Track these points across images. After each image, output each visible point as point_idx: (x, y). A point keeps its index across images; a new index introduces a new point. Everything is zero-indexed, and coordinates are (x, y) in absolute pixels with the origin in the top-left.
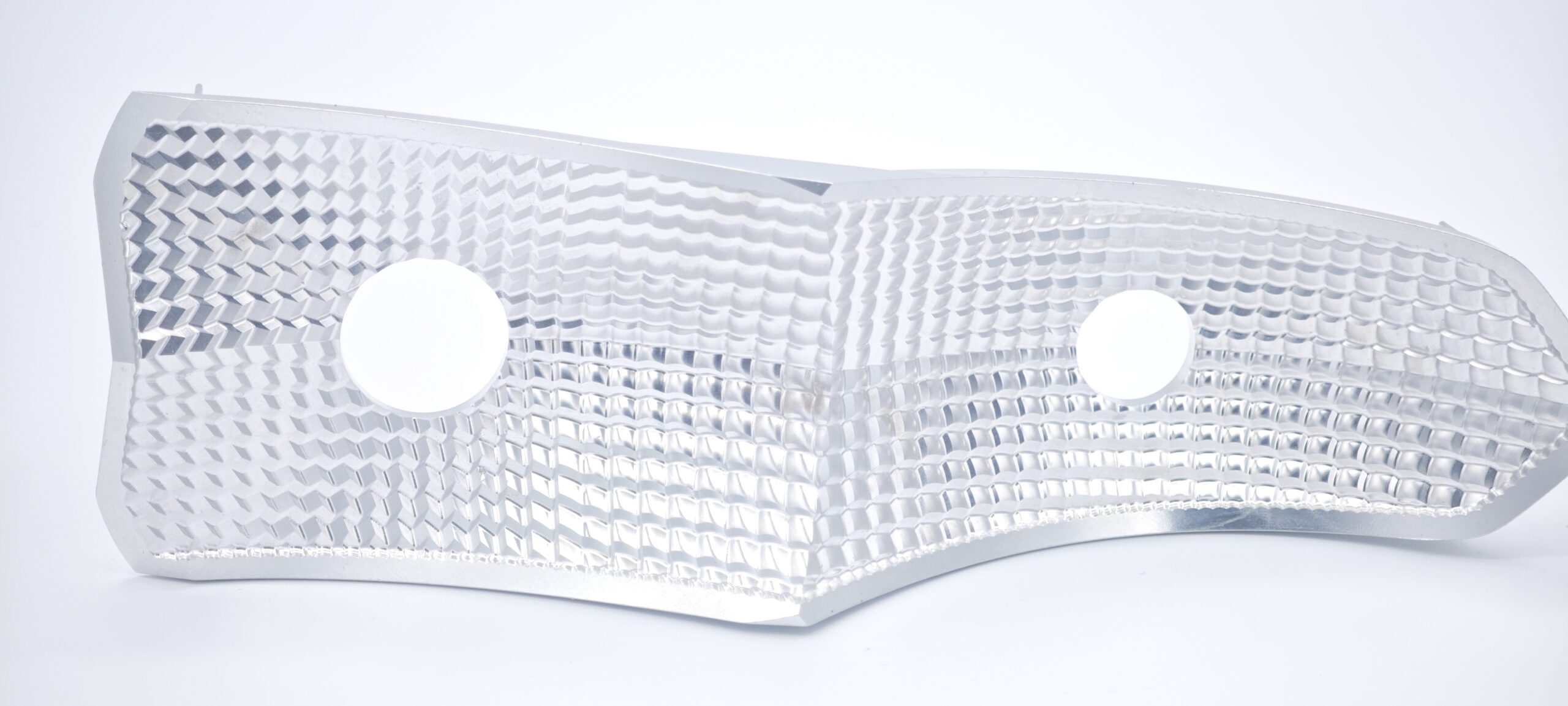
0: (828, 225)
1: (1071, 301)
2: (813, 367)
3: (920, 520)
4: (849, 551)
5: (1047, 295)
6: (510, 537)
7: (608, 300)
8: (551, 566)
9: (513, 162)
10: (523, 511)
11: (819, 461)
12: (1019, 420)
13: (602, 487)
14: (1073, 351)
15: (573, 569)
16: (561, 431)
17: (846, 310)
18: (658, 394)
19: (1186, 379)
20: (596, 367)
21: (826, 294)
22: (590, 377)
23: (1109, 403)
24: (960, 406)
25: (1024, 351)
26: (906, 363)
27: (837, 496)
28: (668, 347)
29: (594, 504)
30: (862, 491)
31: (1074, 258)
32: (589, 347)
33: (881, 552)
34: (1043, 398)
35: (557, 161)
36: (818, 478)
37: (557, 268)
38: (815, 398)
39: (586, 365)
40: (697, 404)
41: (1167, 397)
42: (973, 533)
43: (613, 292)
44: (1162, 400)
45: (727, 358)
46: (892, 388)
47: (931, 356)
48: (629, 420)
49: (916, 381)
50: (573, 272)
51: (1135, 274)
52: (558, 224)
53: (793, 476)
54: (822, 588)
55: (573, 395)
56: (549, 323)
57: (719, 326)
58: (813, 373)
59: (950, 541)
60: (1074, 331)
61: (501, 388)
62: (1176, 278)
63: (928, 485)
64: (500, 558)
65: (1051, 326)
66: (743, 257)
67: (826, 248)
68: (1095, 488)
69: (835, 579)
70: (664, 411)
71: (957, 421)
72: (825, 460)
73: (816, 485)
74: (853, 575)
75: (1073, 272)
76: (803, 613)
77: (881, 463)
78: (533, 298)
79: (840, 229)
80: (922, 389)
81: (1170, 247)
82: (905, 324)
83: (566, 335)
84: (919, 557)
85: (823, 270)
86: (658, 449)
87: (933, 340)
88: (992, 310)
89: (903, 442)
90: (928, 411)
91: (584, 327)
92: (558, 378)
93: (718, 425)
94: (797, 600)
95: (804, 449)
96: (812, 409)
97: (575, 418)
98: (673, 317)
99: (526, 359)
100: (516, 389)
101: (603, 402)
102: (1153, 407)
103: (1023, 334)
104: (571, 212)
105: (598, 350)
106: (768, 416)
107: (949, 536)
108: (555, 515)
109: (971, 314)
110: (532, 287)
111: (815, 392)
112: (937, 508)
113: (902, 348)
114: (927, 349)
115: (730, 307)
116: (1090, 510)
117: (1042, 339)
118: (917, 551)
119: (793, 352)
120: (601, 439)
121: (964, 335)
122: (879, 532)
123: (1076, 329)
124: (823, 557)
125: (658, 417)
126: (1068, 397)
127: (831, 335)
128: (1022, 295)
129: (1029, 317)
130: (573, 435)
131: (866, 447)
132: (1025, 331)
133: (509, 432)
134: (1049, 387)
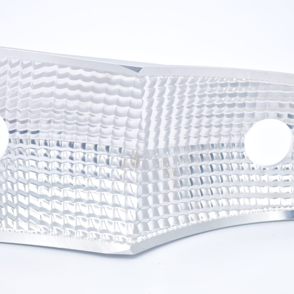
0: (141, 86)
1: (242, 124)
2: (135, 148)
3: (180, 213)
4: (151, 225)
5: (232, 121)
6: (9, 221)
7: (49, 122)
8: (26, 232)
9: (10, 62)
10: (15, 210)
11: (138, 187)
12: (221, 173)
13: (48, 200)
14: (243, 145)
15: (36, 233)
16: (30, 177)
17: (149, 123)
18: (71, 161)
19: (290, 157)
20: (45, 150)
21: (141, 117)
22: (43, 155)
23: (258, 167)
24: (196, 166)
25: (223, 145)
26: (174, 148)
27: (146, 202)
28: (75, 142)
29: (44, 207)
30: (156, 201)
31: (243, 105)
32: (42, 142)
33: (164, 226)
34: (231, 164)
35: (29, 62)
36: (138, 194)
37: (29, 108)
38: (136, 161)
39: (41, 150)
40: (87, 165)
41: (282, 164)
42: (202, 219)
43: (52, 119)
44: (280, 165)
45: (99, 146)
46: (168, 158)
47: (184, 145)
48: (59, 172)
49: (178, 156)
50: (36, 110)
51: (268, 112)
52: (29, 89)
53: (127, 194)
54: (139, 240)
55: (36, 162)
56: (26, 132)
57: (96, 132)
58: (135, 151)
59: (193, 222)
60: (243, 136)
61: (5, 159)
62: (285, 114)
63: (183, 199)
64: (5, 229)
65: (234, 134)
66: (106, 102)
67: (140, 97)
68: (253, 201)
69: (145, 236)
70: (73, 169)
71: (195, 172)
72: (140, 187)
73: (137, 197)
74: (152, 235)
75: (242, 111)
76: (131, 249)
77: (164, 189)
78: (19, 121)
79: (146, 88)
80: (180, 159)
81: (283, 101)
82: (173, 132)
83: (33, 137)
84: (180, 228)
85: (139, 107)
86: (71, 184)
87: (185, 138)
88: (209, 126)
89: (173, 181)
90: (183, 168)
91: (40, 134)
92: (29, 155)
93: (96, 174)
94: (129, 244)
95: (132, 182)
96: (135, 166)
97: (36, 172)
98: (77, 129)
99: (16, 147)
100: (12, 160)
101: (48, 165)
102: (276, 168)
103: (222, 137)
104: (34, 84)
105: (46, 144)
106: (116, 169)
107: (192, 220)
108: (28, 211)
109: (201, 128)
110: (19, 116)
111: (136, 159)
112: (187, 208)
113: (172, 142)
114: (182, 142)
115: (100, 124)
116: (251, 211)
117: (230, 139)
118: (179, 226)
119: (127, 143)
120: (47, 180)
121: (198, 137)
122: (163, 217)
123: (244, 135)
124: (140, 227)
125: (71, 171)
126: (241, 164)
127: (143, 135)
128: (222, 121)
129: (225, 130)
130: (35, 178)
131: (157, 182)
132: (223, 136)
133: (9, 177)
134: (233, 160)
